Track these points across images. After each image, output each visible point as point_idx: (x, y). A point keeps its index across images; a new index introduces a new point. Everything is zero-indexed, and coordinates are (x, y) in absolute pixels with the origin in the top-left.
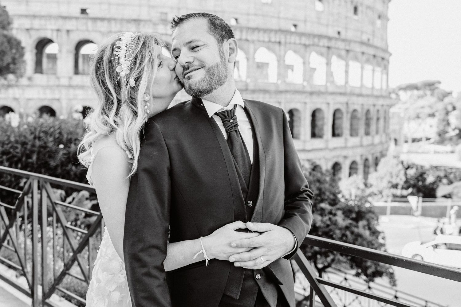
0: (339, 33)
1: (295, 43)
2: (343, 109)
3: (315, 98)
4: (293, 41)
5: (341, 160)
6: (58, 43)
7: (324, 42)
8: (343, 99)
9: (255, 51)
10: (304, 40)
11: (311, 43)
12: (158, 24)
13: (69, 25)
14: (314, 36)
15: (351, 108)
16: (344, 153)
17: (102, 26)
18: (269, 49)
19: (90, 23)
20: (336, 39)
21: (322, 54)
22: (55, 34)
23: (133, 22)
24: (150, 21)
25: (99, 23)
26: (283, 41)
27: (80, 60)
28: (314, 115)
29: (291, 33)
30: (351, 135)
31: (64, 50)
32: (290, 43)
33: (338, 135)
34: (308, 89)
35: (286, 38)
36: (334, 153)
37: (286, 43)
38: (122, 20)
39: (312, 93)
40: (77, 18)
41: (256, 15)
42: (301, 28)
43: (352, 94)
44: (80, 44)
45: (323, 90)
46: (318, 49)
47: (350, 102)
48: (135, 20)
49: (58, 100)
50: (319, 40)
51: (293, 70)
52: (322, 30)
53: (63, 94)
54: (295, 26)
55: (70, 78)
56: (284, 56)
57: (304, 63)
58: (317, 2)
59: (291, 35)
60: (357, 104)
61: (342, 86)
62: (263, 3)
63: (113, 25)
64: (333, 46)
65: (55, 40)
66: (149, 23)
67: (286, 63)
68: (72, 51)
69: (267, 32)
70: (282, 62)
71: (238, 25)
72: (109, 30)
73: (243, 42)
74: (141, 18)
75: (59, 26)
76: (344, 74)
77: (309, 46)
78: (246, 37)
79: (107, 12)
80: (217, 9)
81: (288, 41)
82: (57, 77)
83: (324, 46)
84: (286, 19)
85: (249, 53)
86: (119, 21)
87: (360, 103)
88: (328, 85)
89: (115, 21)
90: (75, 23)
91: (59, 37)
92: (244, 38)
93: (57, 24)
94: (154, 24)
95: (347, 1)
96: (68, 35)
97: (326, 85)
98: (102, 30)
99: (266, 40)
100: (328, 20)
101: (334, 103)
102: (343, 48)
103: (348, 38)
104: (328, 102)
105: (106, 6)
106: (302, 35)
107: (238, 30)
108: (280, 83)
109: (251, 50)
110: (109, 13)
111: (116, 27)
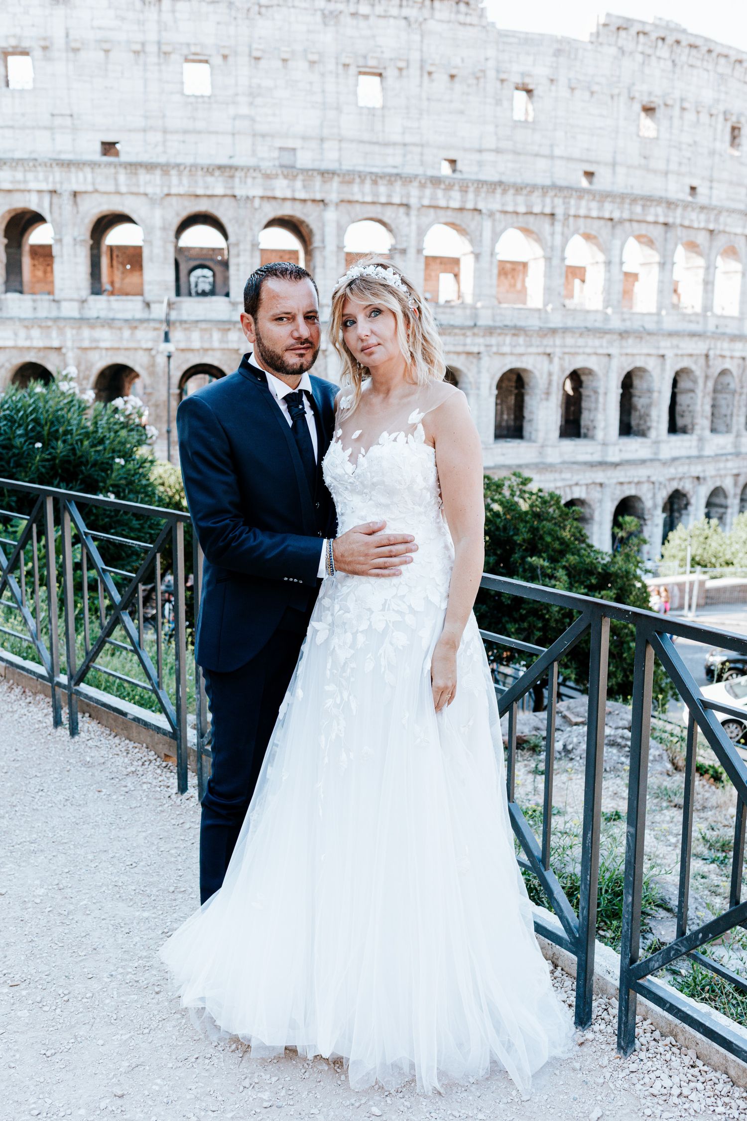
0: (693, 189)
1: (586, 217)
2: (698, 369)
3: (631, 346)
4: (582, 212)
5: (687, 486)
6: (53, 222)
7: (658, 213)
8: (699, 347)
9: (496, 236)
10: (610, 209)
11: (626, 215)
12: (276, 176)
13: (78, 180)
14: (634, 200)
15: (718, 366)
16: (696, 470)
17: (151, 183)
18: (526, 231)
19: (122, 176)
20: (686, 206)
21: (650, 243)
22: (46, 199)
23: (217, 173)
24: (256, 169)
25: (143, 176)
26: (559, 212)
27: (105, 261)
28: (628, 383)
29: (581, 193)
30: (713, 430)
31: (68, 240)
32: (576, 216)
33: (684, 431)
34: (616, 323)
35: (566, 204)
36: (671, 471)
37: (567, 216)
38: (194, 168)
39: (623, 334)
40: (93, 165)
41: (498, 151)
42: (603, 182)
43: (719, 336)
44: (104, 223)
45: (651, 326)
46: (643, 229)
47: (711, 353)
48: (220, 167)
49: (59, 349)
50: (643, 206)
51: (583, 281)
52: (654, 186)
53: (69, 338)
54: (589, 175)
55: (84, 301)
56: (563, 250)
57: (608, 263)
58: (644, 118)
59: (580, 198)
60: (732, 358)
61: (696, 314)
62: (516, 121)
63: (174, 180)
64: (678, 221)
65: (46, 214)
66: (255, 175)
67: (568, 262)
68: (84, 241)
69: (525, 192)
70: (556, 261)
71: (457, 175)
72: (166, 191)
73: (468, 216)
74: (235, 162)
75: (54, 182)
76: (700, 287)
77: (621, 221)
78: (476, 203)
79: (160, 149)
80: (408, 139)
81: (572, 212)
82: (54, 301)
83: (656, 223)
84: (569, 159)
85: (481, 241)
86: (188, 169)
87: (737, 354)
88: (664, 312)
89: (179, 170)
90: (89, 176)
91: (55, 208)
92: (470, 205)
93: (51, 179)
94: (267, 177)
95: (714, 111)
96: (75, 203)
97: (658, 314)
98: (150, 190)
99: (522, 209)
100: (668, 161)
101: (676, 355)
102: (702, 225)
103: (715, 202)
104: (661, 352)
105: (158, 137)
106: (604, 196)
107: (457, 187)
108: (553, 309)
109: (487, 235)
110: (165, 152)
111: (180, 183)
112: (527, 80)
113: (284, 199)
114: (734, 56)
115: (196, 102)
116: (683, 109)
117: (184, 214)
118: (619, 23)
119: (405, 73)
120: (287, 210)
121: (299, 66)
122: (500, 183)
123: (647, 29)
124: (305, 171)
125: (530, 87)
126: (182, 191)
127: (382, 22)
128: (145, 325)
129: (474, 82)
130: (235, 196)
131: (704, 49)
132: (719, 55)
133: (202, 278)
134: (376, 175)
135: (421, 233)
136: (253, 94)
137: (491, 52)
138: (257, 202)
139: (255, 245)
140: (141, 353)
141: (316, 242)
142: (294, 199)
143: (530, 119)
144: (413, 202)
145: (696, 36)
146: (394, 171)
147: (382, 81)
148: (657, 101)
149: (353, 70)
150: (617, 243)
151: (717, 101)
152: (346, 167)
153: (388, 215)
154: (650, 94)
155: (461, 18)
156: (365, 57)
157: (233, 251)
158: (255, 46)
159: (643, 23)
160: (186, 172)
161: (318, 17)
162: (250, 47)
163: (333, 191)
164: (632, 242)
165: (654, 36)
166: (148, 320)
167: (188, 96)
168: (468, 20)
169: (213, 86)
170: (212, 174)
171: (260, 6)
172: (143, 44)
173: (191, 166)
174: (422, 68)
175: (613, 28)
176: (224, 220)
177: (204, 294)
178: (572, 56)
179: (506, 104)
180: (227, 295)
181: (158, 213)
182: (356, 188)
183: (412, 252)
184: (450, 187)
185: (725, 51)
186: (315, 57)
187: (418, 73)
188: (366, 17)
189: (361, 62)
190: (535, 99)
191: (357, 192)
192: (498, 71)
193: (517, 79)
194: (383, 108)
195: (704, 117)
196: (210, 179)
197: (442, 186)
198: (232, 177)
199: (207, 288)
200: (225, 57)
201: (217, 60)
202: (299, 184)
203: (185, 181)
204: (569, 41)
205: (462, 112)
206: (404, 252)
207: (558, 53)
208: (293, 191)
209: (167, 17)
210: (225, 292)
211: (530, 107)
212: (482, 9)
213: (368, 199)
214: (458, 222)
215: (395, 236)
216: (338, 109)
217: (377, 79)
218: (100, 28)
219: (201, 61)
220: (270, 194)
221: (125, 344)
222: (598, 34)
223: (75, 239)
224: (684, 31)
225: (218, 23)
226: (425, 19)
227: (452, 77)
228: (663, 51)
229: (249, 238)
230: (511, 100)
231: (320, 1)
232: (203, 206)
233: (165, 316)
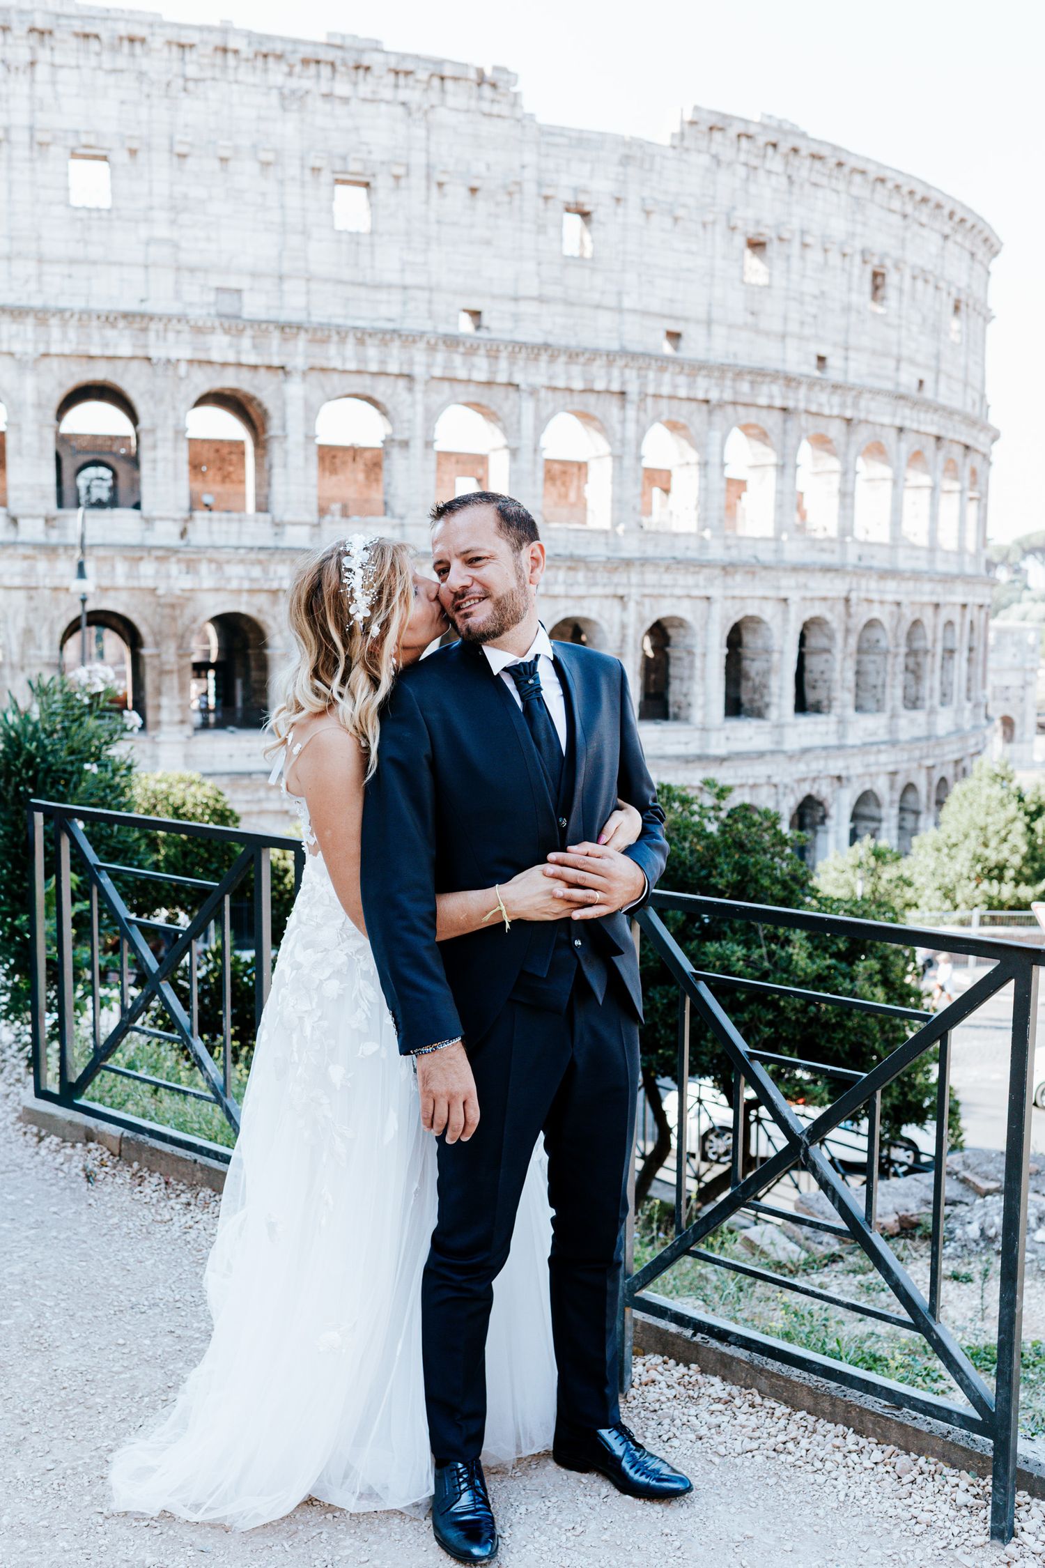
0: (821, 359)
1: (671, 397)
2: (835, 619)
3: (739, 584)
4: (665, 390)
5: (824, 790)
7: (773, 393)
8: (835, 587)
9: (541, 424)
10: (704, 387)
11: (728, 396)
12: (213, 330)
14: (739, 374)
15: (862, 615)
16: (836, 766)
17: (19, 337)
18: (585, 417)
20: (813, 383)
21: (763, 436)
23: (121, 323)
24: (181, 318)
25: (7, 327)
26: (633, 389)
28: (735, 640)
29: (663, 363)
30: (859, 708)
32: (657, 396)
33: (817, 709)
34: (717, 552)
35: (642, 378)
36: (801, 768)
37: (643, 396)
38: (85, 316)
39: (728, 568)
41: (541, 299)
42: (695, 346)
43: (863, 571)
45: (767, 556)
46: (752, 416)
47: (853, 596)
48: (126, 316)
50: (752, 383)
51: (667, 491)
52: (767, 354)
54: (674, 336)
56: (639, 445)
57: (704, 465)
58: (749, 257)
59: (662, 369)
60: (882, 602)
61: (831, 540)
62: (567, 257)
63: (56, 333)
64: (802, 405)
66: (179, 327)
67: (646, 463)
69: (582, 359)
70: (628, 462)
71: (483, 334)
72: (42, 349)
73: (499, 393)
74: (149, 307)
76: (835, 501)
77: (721, 405)
78: (511, 375)
79: (33, 286)
80: (410, 279)
81: (651, 390)
83: (770, 407)
84: (645, 313)
85: (519, 430)
86: (76, 317)
87: (890, 597)
88: (784, 537)
89: (62, 319)
92: (502, 378)
94: (198, 330)
95: (848, 250)
97: (777, 539)
98: (17, 348)
99: (578, 385)
100: (785, 319)
101: (804, 599)
102: (836, 411)
103: (852, 379)
104: (783, 594)
105: (31, 268)
106: (697, 368)
107: (482, 351)
108: (625, 531)
109: (528, 421)
110: (40, 291)
111: (64, 338)
112: (582, 198)
113: (224, 365)
114: (873, 173)
115: (88, 218)
116: (805, 245)
117: (71, 384)
118: (713, 120)
119: (403, 182)
120: (228, 381)
121: (246, 169)
122: (546, 346)
123: (752, 130)
124: (255, 323)
125: (587, 208)
126: (67, 349)
127: (369, 109)
128: (10, 551)
129: (506, 198)
130: (149, 359)
131: (832, 162)
132: (854, 170)
133: (96, 481)
134: (363, 331)
135: (431, 417)
136: (177, 207)
137: (529, 157)
138: (183, 368)
139: (180, 432)
141: (274, 428)
142: (239, 365)
143: (588, 254)
144: (419, 371)
145: (821, 143)
146: (390, 326)
147: (369, 195)
148: (768, 234)
149: (326, 177)
150: (716, 435)
151: (853, 235)
152: (318, 317)
153: (381, 390)
154: (758, 222)
155: (486, 106)
156: (344, 159)
157: (145, 441)
158: (178, 137)
159: (746, 122)
160: (74, 322)
161: (274, 98)
162: (171, 138)
163: (298, 354)
164: (736, 435)
165: (761, 140)
166: (14, 544)
167: (77, 209)
168: (496, 109)
169: (114, 194)
170: (113, 326)
171: (186, 79)
172: (7, 130)
173: (82, 312)
174: (428, 177)
175: (704, 128)
176: (133, 395)
177: (100, 504)
178: (647, 166)
179: (552, 232)
180: (137, 506)
181: (30, 382)
182: (332, 350)
183: (417, 446)
184: (472, 351)
185: (861, 165)
186: (269, 157)
187: (423, 183)
188: (345, 100)
189: (338, 166)
190: (594, 225)
191: (333, 355)
192: (540, 184)
193: (569, 197)
194: (372, 233)
195: (834, 258)
196: (110, 333)
197: (461, 349)
198: (145, 330)
199: (105, 495)
200: (133, 152)
201: (121, 157)
202: (246, 342)
203: (72, 334)
204: (642, 145)
205: (488, 243)
206: (405, 444)
207: (626, 160)
208: (238, 352)
209: (43, 90)
210: (133, 501)
211: (587, 237)
212: (516, 95)
213: (352, 366)
214: (484, 402)
215: (391, 422)
216: (305, 233)
217: (362, 191)
219: (95, 157)
220: (202, 356)
222: (682, 135)
224: (803, 135)
225: (123, 102)
226: (432, 107)
227: (473, 190)
228: (775, 163)
229: (171, 422)
230: (560, 226)
231: (277, 75)
232: (99, 373)
233: (41, 538)
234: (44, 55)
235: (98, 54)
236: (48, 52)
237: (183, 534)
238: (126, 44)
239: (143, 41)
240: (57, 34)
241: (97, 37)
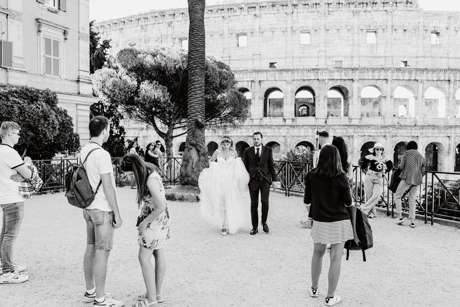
6: (252, 91)
9: (424, 90)
12: (334, 71)
13: (261, 76)
17: (287, 76)
18: (438, 87)
19: (277, 74)
22: (250, 83)
23: (312, 71)
24: (327, 69)
25: (284, 74)
26: (452, 79)
27: (268, 104)
31: (257, 98)
32: (459, 81)
35: (455, 76)
37: (455, 81)
38: (303, 69)
40: (267, 71)
41: (424, 57)
44: (269, 91)
48: (313, 70)
55: (261, 119)
56: (454, 94)
62: (432, 45)
63: (296, 75)
65: (249, 89)
66: (326, 71)
67: (457, 99)
68: (262, 98)
69: (437, 72)
70: (451, 99)
71: (407, 67)
72: (293, 79)
73: (412, 82)
74: (318, 67)
75: (253, 78)
78: (415, 77)
79: (291, 64)
80: (387, 55)
81: (458, 79)
82: (251, 119)
84: (456, 58)
85: (418, 92)
86: (301, 70)
89: (298, 71)
90: (265, 75)
91: (253, 87)
92: (413, 78)
93: (252, 77)
94: (331, 72)
96: (260, 84)
98: (287, 79)
99: (435, 79)
105: (291, 60)
107: (407, 72)
108: (450, 118)
109: (420, 89)
110: (293, 65)
111: (298, 76)
112: (436, 29)
113: (337, 80)
115: (305, 47)
117: (299, 87)
119: (385, 30)
120: (338, 84)
121: (344, 32)
122: (426, 69)
124: (345, 69)
125: (438, 32)
126: (298, 78)
127: (377, 13)
128: (284, 127)
129: (414, 32)
130: (318, 79)
133: (303, 110)
134: (374, 69)
135: (392, 90)
136: (326, 43)
137: (421, 20)
138: (327, 81)
139: (326, 97)
140: (281, 137)
141: (350, 94)
142: (341, 79)
143: (438, 44)
144: (389, 78)
146: (381, 67)
147: (376, 35)
149: (365, 31)
152: (362, 66)
153: (379, 83)
155: (409, 9)
156: (370, 26)
157: (317, 99)
158: (327, 26)
160: (300, 72)
161: (351, 13)
162: (325, 26)
163: (356, 76)
167: (302, 45)
168: (411, 9)
169: (311, 41)
170: (310, 72)
171: (329, 12)
172: (286, 28)
174: (392, 28)
176: (314, 88)
177: (304, 115)
178: (456, 19)
179: (427, 39)
180: (314, 115)
181: (289, 87)
182: (366, 74)
183: (388, 98)
184: (405, 71)
186: (350, 28)
187: (391, 30)
188: (370, 12)
189: (368, 28)
190: (440, 36)
191: (366, 75)
192: (424, 27)
193: (432, 29)
194: (376, 44)
196: (309, 74)
197: (401, 72)
198: (317, 73)
199: (306, 113)
200: (316, 30)
201: (312, 32)
202: (343, 74)
203: (300, 75)
204: (454, 13)
205: (409, 43)
206: (385, 97)
207: (450, 18)
208: (341, 76)
209: (295, 18)
211: (438, 39)
212: (417, 4)
213: (371, 78)
214: (408, 85)
215: (381, 92)
216: (359, 45)
217: (374, 34)
218: (271, 24)
219: (306, 33)
220: (331, 78)
221: (276, 134)
223: (259, 97)
225: (314, 19)
226: (394, 10)
227: (405, 30)
229: (323, 94)
230: (430, 37)
231: (352, 7)
232: (306, 84)
233: (291, 124)
234: (295, 10)
235: (308, 8)
236: (296, 9)
237: (326, 122)
238: (315, 5)
239: (319, 4)
240: (299, 5)
241: (308, 4)
